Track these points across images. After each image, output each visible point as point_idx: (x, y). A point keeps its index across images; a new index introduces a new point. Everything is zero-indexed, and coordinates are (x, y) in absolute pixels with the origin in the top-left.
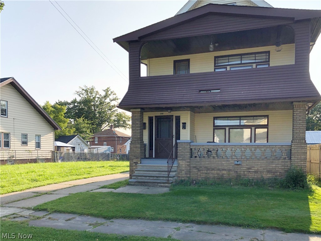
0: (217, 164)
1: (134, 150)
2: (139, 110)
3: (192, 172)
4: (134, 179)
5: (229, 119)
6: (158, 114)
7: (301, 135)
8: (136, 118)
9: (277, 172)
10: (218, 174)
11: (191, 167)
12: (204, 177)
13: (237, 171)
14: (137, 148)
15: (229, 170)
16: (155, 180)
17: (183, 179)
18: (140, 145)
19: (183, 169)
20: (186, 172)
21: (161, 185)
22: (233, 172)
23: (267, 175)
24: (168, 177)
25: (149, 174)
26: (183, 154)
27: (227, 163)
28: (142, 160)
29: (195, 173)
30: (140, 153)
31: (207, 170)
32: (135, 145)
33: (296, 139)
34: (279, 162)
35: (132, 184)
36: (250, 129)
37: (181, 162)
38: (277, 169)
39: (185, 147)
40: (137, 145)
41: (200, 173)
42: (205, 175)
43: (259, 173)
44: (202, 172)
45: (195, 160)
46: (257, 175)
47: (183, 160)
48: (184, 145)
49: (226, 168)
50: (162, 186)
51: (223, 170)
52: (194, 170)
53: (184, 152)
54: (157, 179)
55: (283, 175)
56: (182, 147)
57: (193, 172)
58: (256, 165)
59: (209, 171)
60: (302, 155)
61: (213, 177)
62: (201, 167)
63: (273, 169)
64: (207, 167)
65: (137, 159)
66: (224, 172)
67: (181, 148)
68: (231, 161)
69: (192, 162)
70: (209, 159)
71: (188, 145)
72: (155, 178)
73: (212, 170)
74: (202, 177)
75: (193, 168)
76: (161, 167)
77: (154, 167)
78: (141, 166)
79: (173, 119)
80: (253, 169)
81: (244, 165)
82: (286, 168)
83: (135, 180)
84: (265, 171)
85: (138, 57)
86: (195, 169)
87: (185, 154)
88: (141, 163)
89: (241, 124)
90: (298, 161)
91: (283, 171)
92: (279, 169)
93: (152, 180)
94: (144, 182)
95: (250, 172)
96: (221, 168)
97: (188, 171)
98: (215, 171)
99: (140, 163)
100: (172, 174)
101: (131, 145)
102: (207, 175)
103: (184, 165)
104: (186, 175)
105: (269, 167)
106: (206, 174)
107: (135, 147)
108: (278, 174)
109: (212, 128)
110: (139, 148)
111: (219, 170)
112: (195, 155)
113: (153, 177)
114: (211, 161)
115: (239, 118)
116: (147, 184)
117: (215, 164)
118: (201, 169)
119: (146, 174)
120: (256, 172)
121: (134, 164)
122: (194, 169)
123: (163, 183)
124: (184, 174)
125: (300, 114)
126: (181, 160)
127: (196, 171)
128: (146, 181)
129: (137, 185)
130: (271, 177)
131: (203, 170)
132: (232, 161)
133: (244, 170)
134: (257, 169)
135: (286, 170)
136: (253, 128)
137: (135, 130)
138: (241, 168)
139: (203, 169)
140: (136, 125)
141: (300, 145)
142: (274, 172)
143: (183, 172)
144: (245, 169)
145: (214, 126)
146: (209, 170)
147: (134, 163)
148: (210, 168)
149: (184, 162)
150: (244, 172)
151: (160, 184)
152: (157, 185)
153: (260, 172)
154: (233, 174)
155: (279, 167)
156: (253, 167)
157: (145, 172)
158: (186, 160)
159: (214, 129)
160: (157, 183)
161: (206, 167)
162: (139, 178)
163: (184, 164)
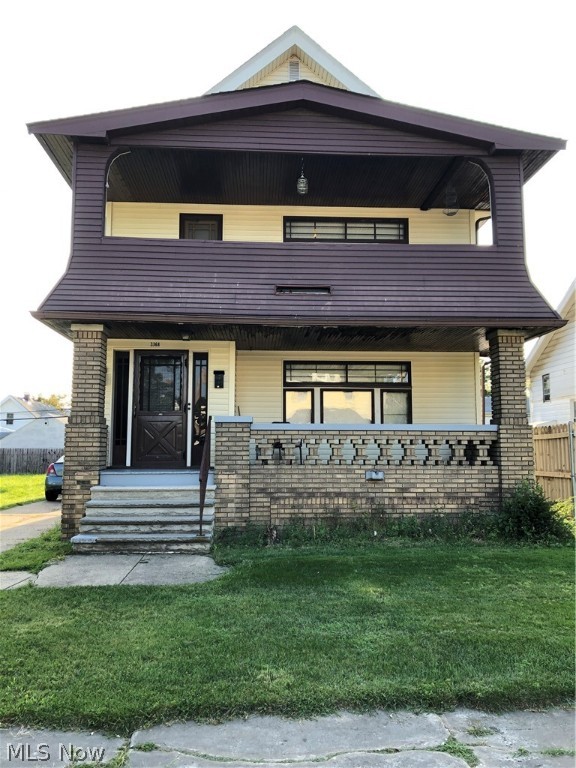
0: (322, 481)
1: (80, 444)
2: (100, 328)
3: (255, 505)
4: (86, 533)
5: (319, 367)
6: (146, 344)
7: (517, 407)
8: (87, 350)
9: (469, 498)
10: (325, 506)
11: (252, 490)
12: (288, 516)
13: (372, 498)
14: (91, 440)
15: (354, 496)
16: (155, 532)
17: (229, 524)
18: (99, 430)
19: (230, 496)
20: (238, 506)
21: (178, 550)
22: (364, 501)
23: (447, 506)
24: (201, 522)
25: (133, 515)
26: (231, 453)
27: (349, 476)
28: (102, 473)
29: (264, 507)
30: (99, 454)
31: (295, 499)
32: (84, 430)
33: (509, 415)
34: (473, 472)
35: (83, 549)
36: (370, 393)
37: (226, 477)
38: (468, 490)
39: (238, 435)
40: (88, 430)
41: (276, 507)
42: (292, 511)
43: (428, 501)
44: (282, 502)
45: (262, 471)
46: (423, 506)
47: (230, 471)
48: (234, 430)
49: (345, 490)
50: (182, 552)
51: (339, 495)
52: (261, 500)
53: (234, 448)
54: (163, 529)
55: (484, 504)
56: (229, 435)
57: (259, 505)
58: (419, 481)
59: (300, 501)
60: (523, 454)
61: (311, 516)
62: (279, 490)
63: (459, 491)
64: (295, 488)
65: (86, 470)
66: (341, 502)
67: (224, 439)
68: (357, 472)
69: (254, 476)
70: (302, 467)
71: (245, 430)
72: (156, 528)
73: (308, 497)
74: (283, 516)
75: (257, 493)
76: (167, 494)
77: (146, 494)
78: (102, 491)
79: (187, 361)
80: (412, 490)
81: (390, 481)
82: (488, 486)
83: (94, 538)
84: (442, 495)
85: (101, 185)
86: (262, 495)
87: (238, 453)
88: (99, 484)
89: (350, 380)
90: (517, 468)
91: (483, 495)
92: (473, 490)
93: (147, 533)
94: (125, 543)
95: (405, 498)
96: (332, 490)
97: (244, 501)
98: (318, 500)
99: (96, 482)
100: (209, 513)
101: (69, 430)
102: (296, 511)
103: (233, 486)
104: (239, 515)
105: (449, 486)
106: (293, 507)
107: (83, 435)
108: (473, 501)
109: (281, 388)
110: (97, 440)
111: (327, 495)
112: (263, 458)
113: (151, 524)
114: (308, 472)
115: (343, 367)
116: (135, 548)
117: (318, 481)
118: (280, 494)
119: (123, 515)
120: (420, 499)
121: (78, 487)
122: (259, 495)
123: (187, 542)
124: (234, 510)
125: (513, 358)
126: (226, 470)
127: (265, 500)
128: (130, 537)
129: (98, 553)
130: (455, 511)
131: (284, 498)
132: (360, 472)
133: (391, 495)
134: (422, 491)
135: (488, 490)
136: (377, 391)
137: (84, 386)
138: (384, 490)
139: (287, 495)
140: (88, 372)
141: (518, 432)
142: (462, 498)
143: (229, 505)
144: (394, 490)
145: (285, 384)
146: (300, 497)
147: (79, 482)
148: (303, 490)
149: (235, 476)
150: (390, 498)
151: (175, 547)
152: (167, 550)
153: (431, 498)
154: (363, 505)
155: (474, 485)
156: (414, 485)
157: (120, 511)
158: (239, 472)
159: (285, 391)
160: (166, 542)
161: (292, 490)
162: (104, 528)
163: (232, 481)
